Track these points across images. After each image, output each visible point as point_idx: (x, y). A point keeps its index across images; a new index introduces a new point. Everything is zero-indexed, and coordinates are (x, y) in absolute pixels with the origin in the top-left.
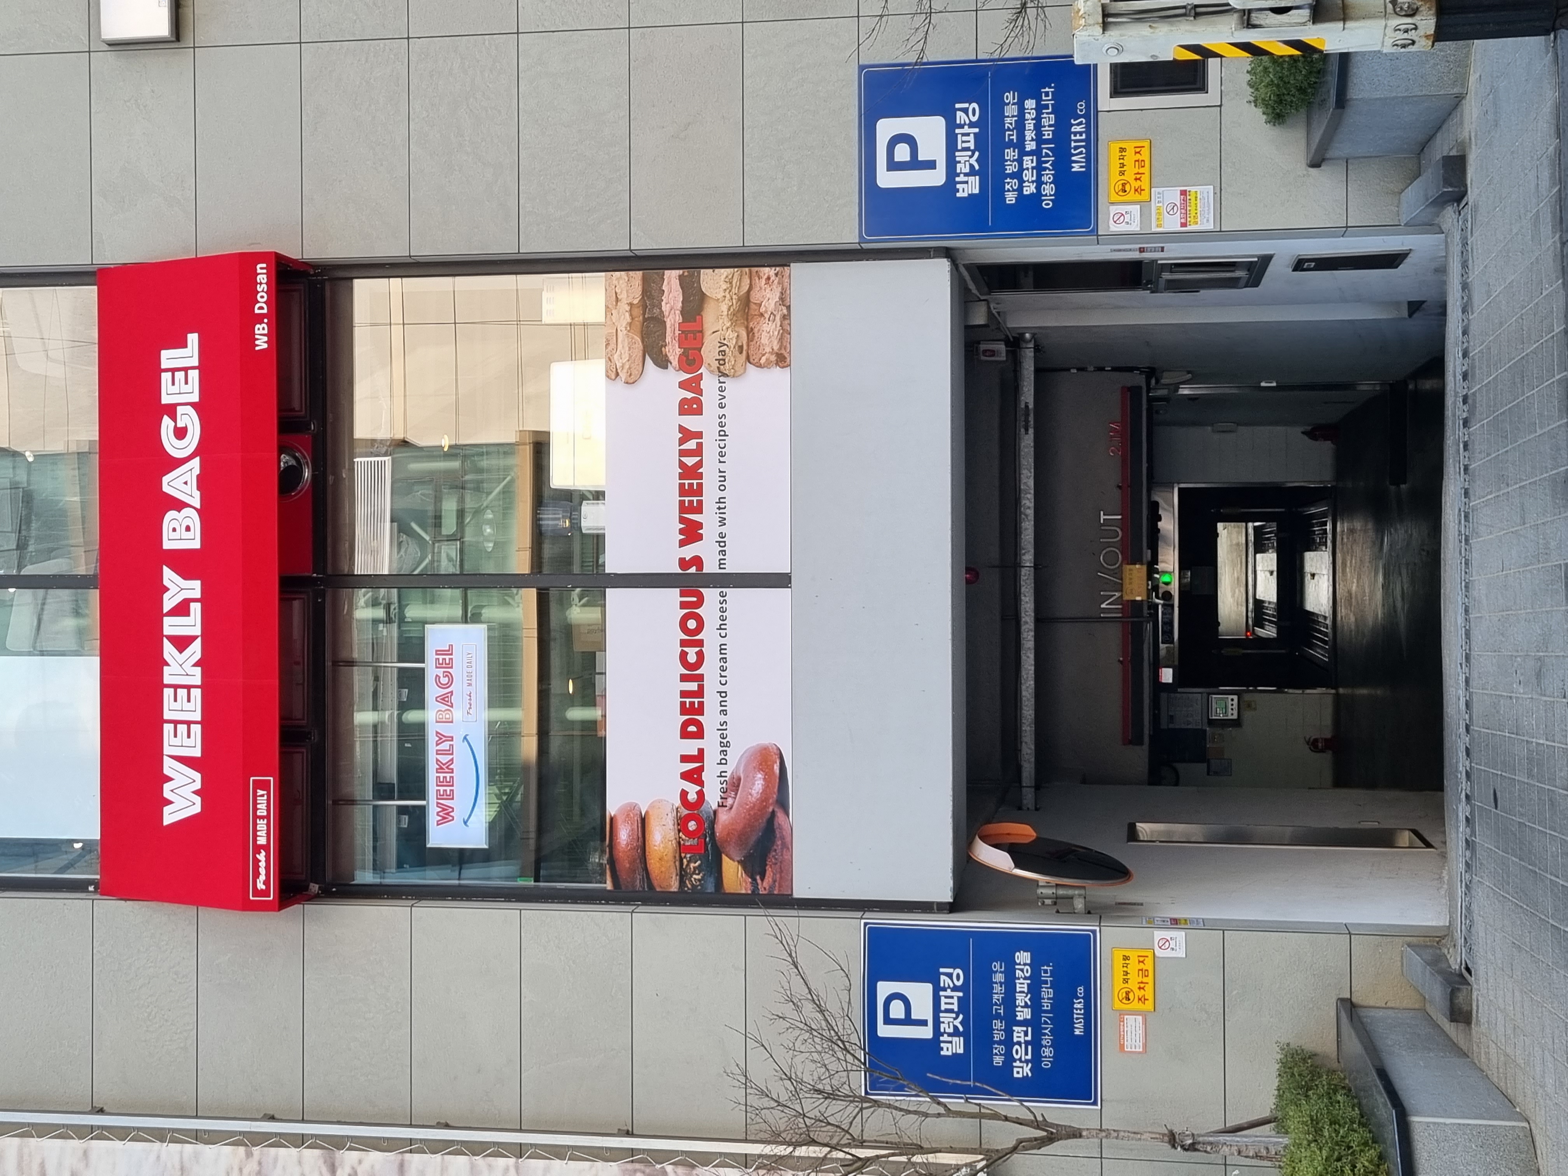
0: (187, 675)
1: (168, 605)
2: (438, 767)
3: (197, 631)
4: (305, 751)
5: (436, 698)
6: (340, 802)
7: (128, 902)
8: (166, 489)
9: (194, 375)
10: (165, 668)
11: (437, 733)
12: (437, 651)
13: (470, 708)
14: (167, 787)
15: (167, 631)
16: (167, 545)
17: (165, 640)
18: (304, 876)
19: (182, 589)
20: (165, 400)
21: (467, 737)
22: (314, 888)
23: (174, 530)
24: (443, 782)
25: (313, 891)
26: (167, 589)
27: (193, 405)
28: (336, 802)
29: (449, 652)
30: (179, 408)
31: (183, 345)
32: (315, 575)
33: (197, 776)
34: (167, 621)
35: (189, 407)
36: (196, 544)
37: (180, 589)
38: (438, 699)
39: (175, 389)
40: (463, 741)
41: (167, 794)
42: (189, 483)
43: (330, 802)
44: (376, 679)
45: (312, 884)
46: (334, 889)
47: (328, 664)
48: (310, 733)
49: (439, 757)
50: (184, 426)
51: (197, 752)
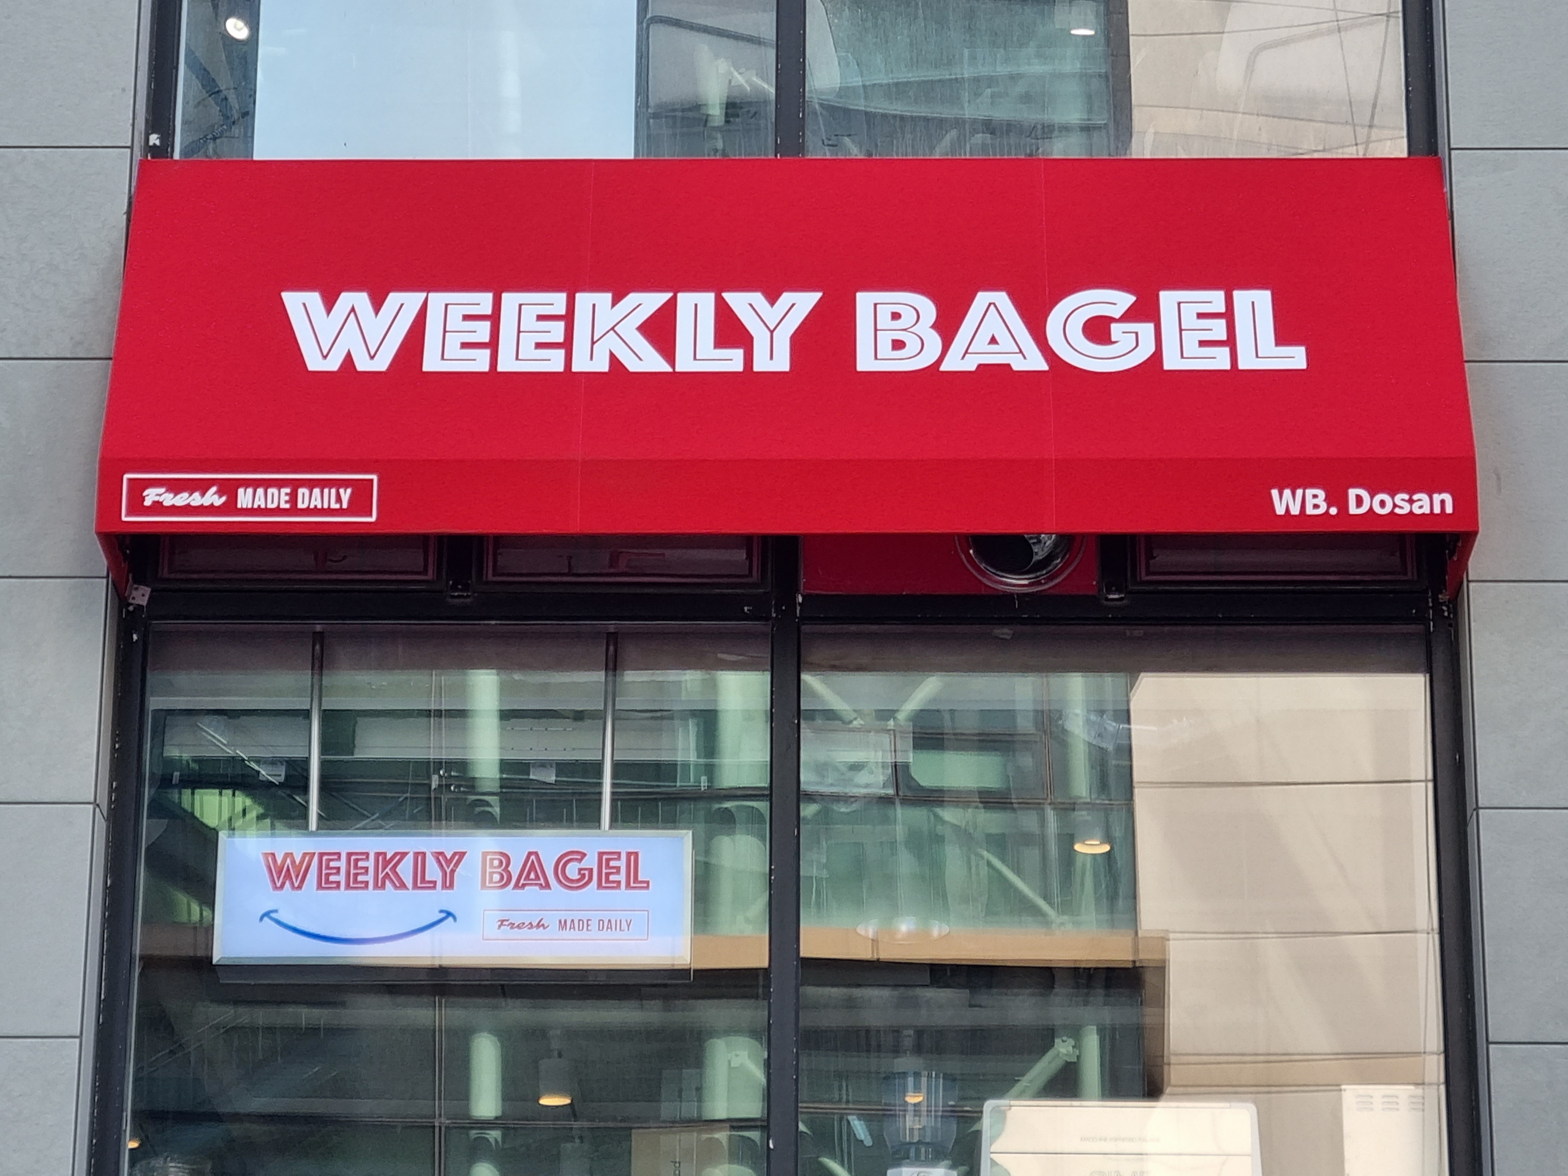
0: (593, 343)
1: (738, 301)
2: (388, 857)
3: (685, 363)
4: (430, 576)
5: (536, 854)
6: (318, 647)
7: (125, 217)
8: (982, 298)
9: (1220, 360)
10: (608, 297)
11: (462, 855)
12: (636, 854)
13: (512, 925)
14: (360, 299)
15: (686, 301)
16: (864, 300)
17: (666, 296)
18: (166, 575)
19: (772, 332)
20: (1168, 299)
21: (451, 919)
22: (141, 596)
23: (896, 316)
24: (356, 867)
25: (134, 593)
26: (772, 299)
27: (1157, 356)
28: (319, 638)
29: (634, 881)
30: (1150, 327)
31: (1283, 337)
32: (800, 599)
33: (382, 364)
34: (706, 300)
35: (1152, 349)
36: (865, 362)
37: (772, 328)
38: (533, 857)
39: (1190, 319)
40: (441, 911)
41: (347, 299)
42: (994, 348)
43: (318, 628)
44: (579, 716)
45: (148, 590)
46: (135, 637)
47: (612, 625)
48: (466, 588)
49: (409, 859)
50: (1113, 339)
51: (431, 363)
